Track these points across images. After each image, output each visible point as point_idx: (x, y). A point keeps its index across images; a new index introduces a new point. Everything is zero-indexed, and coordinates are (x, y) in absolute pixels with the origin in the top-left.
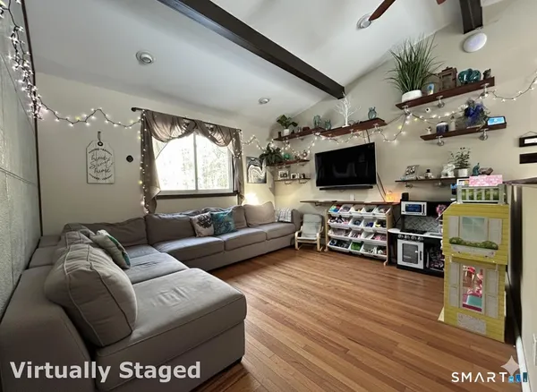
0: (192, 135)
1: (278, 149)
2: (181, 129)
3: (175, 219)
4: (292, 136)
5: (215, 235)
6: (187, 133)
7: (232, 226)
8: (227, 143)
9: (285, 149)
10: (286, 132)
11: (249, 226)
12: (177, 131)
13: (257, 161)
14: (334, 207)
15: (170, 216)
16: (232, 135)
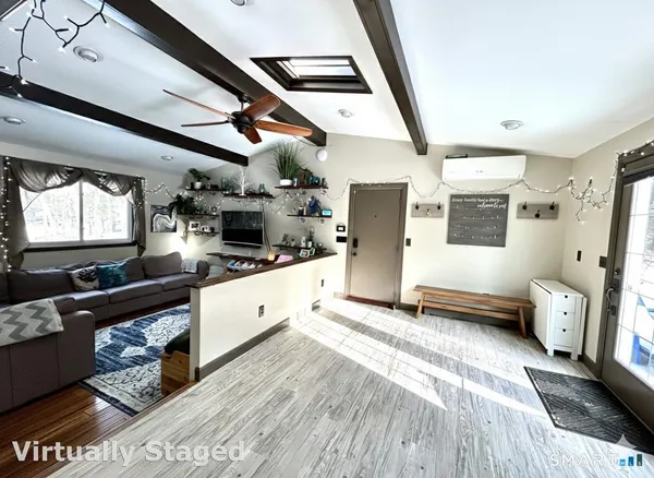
0: (77, 184)
1: (192, 199)
2: (61, 177)
3: (47, 274)
4: (203, 188)
5: (100, 289)
6: (69, 182)
7: (123, 279)
8: (124, 192)
9: (199, 200)
10: (198, 185)
11: (147, 277)
12: (55, 180)
13: (165, 210)
14: (233, 261)
15: (42, 271)
16: (131, 184)
